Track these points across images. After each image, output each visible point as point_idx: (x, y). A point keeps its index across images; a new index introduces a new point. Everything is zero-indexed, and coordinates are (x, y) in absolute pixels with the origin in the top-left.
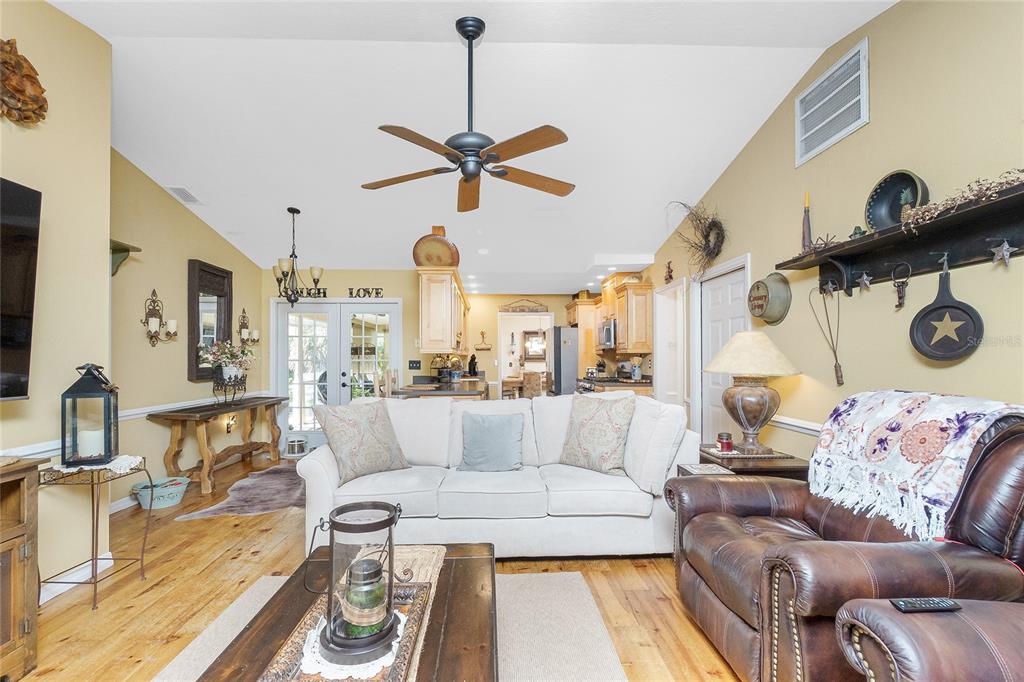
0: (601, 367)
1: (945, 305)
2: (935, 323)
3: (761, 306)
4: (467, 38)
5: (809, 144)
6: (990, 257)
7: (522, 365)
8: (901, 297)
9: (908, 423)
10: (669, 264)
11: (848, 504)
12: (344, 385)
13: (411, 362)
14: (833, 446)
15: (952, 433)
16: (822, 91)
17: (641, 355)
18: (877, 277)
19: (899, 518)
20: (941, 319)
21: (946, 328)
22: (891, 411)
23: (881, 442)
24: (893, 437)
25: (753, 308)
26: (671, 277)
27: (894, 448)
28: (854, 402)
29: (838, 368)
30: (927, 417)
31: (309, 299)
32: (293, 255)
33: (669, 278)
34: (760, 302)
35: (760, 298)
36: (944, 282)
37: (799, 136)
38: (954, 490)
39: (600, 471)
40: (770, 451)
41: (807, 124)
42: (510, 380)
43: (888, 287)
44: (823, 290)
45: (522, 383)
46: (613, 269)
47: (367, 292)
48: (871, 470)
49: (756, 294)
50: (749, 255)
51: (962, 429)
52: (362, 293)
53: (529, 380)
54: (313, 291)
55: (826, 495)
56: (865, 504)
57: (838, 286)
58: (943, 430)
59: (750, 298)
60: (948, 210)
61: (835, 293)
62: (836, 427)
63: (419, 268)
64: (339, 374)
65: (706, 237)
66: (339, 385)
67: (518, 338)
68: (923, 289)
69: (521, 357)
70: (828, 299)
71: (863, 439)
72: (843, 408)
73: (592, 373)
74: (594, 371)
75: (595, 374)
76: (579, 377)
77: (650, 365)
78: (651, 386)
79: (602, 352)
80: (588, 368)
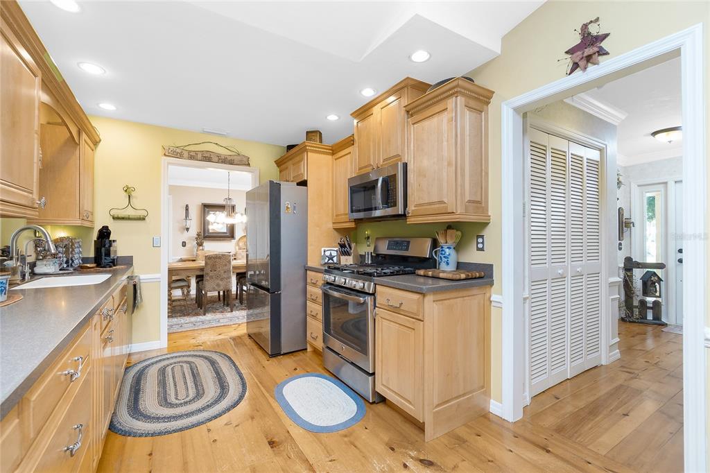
7: (200, 244)
42: (181, 265)
45: (202, 269)
53: (214, 265)
67: (194, 213)
69: (198, 235)
73: (331, 258)
74: (334, 253)
75: (335, 259)
76: (310, 264)
77: (480, 246)
78: (491, 284)
79: (352, 225)
80: (323, 249)
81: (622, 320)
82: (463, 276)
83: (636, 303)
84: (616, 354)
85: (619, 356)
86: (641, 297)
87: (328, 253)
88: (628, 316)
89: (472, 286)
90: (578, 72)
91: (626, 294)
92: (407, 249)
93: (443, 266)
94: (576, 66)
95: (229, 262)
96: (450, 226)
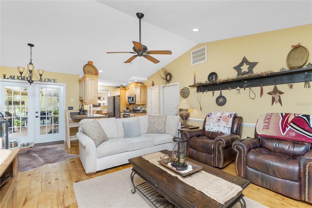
0: (127, 108)
1: (221, 96)
2: (219, 99)
3: (184, 94)
4: (139, 18)
5: (194, 62)
6: (228, 89)
8: (213, 94)
9: (223, 116)
10: (153, 81)
11: (214, 131)
12: (37, 117)
13: (69, 107)
14: (210, 121)
15: (230, 117)
16: (197, 52)
17: (142, 105)
18: (209, 90)
19: (224, 132)
20: (220, 99)
21: (221, 100)
22: (219, 114)
23: (219, 120)
24: (220, 118)
25: (181, 95)
26: (154, 85)
27: (222, 121)
28: (211, 114)
29: (201, 107)
30: (225, 115)
31: (18, 80)
32: (31, 63)
33: (153, 85)
34: (184, 93)
35: (184, 92)
36: (221, 92)
37: (192, 60)
38: (231, 126)
39: (161, 133)
40: (188, 125)
41: (194, 58)
43: (211, 92)
44: (197, 92)
46: (136, 81)
47: (49, 80)
48: (218, 124)
49: (182, 91)
50: (179, 82)
51: (231, 116)
52: (47, 80)
54: (20, 78)
55: (209, 130)
56: (217, 131)
57: (201, 91)
58: (228, 117)
59: (181, 92)
60: (224, 81)
61: (200, 93)
62: (209, 118)
63: (86, 75)
64: (34, 112)
65: (166, 76)
66: (34, 117)
68: (217, 93)
70: (199, 94)
71: (215, 119)
72: (209, 115)
73: (125, 110)
76: (121, 111)
77: (145, 108)
79: (129, 104)
92: (137, 108)
93: (140, 111)
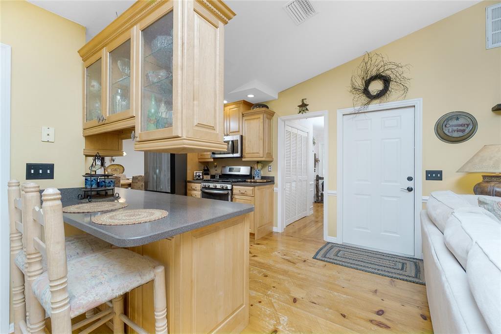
0: (206, 171)
3: (463, 131)
10: (303, 100)
25: (448, 133)
26: (307, 109)
34: (460, 128)
35: (462, 126)
49: (453, 122)
65: (367, 84)
73: (199, 176)
74: (201, 174)
75: (201, 177)
76: (188, 179)
77: (270, 170)
78: (274, 184)
79: (212, 160)
80: (195, 172)
81: (315, 202)
82: (265, 181)
83: (320, 195)
84: (312, 212)
85: (313, 213)
86: (321, 192)
87: (198, 174)
88: (317, 200)
89: (267, 184)
90: (301, 114)
91: (317, 191)
92: (239, 172)
93: (256, 178)
94: (300, 112)
95: (119, 181)
96: (258, 162)
